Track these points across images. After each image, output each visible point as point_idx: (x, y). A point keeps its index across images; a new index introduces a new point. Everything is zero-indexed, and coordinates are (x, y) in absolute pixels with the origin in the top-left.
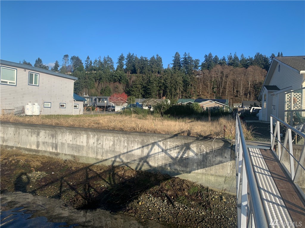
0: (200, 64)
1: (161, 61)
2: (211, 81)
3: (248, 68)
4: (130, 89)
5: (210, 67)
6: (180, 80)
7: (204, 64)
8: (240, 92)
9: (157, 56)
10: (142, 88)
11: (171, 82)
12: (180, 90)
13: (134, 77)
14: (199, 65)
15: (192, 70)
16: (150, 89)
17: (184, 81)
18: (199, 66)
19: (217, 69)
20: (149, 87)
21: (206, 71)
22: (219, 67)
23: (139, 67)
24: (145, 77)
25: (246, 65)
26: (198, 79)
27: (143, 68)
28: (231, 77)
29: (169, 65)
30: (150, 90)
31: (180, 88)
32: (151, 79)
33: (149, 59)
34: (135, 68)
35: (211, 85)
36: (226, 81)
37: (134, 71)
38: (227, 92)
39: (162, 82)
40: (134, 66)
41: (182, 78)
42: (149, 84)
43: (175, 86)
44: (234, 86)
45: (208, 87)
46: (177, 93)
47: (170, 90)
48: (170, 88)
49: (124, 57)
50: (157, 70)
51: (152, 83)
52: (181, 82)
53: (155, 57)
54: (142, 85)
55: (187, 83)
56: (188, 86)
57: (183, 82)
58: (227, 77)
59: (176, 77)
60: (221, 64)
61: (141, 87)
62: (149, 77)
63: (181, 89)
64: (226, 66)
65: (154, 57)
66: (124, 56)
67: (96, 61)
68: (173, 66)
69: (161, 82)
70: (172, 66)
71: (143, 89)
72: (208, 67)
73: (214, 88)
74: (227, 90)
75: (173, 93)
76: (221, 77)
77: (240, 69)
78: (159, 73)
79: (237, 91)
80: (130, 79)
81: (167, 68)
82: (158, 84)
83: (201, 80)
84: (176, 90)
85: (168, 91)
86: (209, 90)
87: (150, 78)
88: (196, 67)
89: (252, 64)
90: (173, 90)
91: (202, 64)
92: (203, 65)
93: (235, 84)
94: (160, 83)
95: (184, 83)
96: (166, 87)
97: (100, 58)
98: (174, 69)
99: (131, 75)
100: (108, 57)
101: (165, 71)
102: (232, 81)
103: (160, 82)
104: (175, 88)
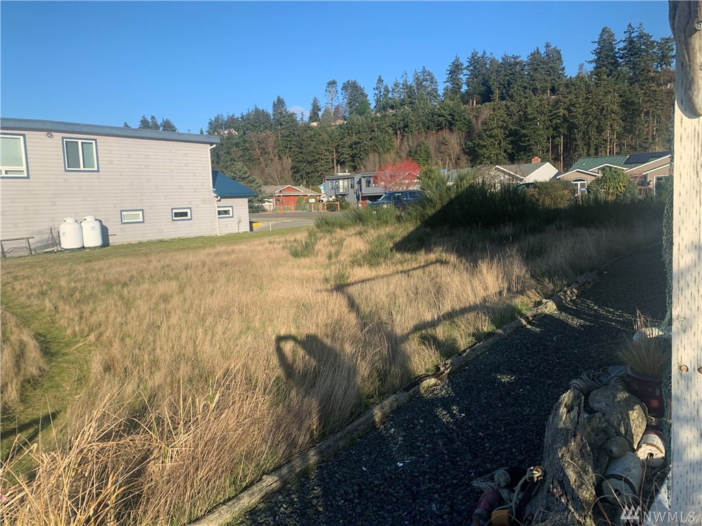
1: (560, 59)
4: (474, 144)
6: (612, 102)
9: (547, 46)
10: (508, 137)
11: (585, 113)
12: (613, 130)
13: (486, 111)
14: (673, 54)
15: (649, 71)
16: (527, 136)
17: (626, 104)
20: (525, 132)
24: (514, 108)
26: (669, 92)
27: (509, 84)
29: (581, 66)
31: (614, 125)
32: (529, 110)
33: (524, 58)
34: (489, 88)
37: (486, 97)
39: (561, 114)
40: (485, 83)
41: (620, 96)
42: (525, 124)
43: (600, 119)
46: (604, 140)
47: (586, 133)
48: (583, 128)
49: (462, 65)
50: (549, 85)
51: (531, 120)
52: (615, 108)
53: (543, 50)
54: (506, 128)
55: (634, 110)
56: (639, 116)
57: (622, 106)
59: (600, 97)
61: (505, 134)
62: (523, 106)
63: (616, 127)
65: (538, 53)
66: (461, 61)
67: (396, 85)
68: (596, 68)
69: (558, 116)
70: (590, 68)
71: (509, 139)
75: (593, 142)
78: (553, 90)
80: (477, 117)
81: (574, 75)
82: (551, 120)
84: (600, 130)
85: (579, 136)
87: (526, 108)
88: (664, 59)
90: (593, 132)
94: (554, 118)
95: (626, 110)
96: (572, 127)
97: (405, 76)
98: (596, 75)
99: (479, 105)
100: (424, 71)
101: (570, 84)
103: (555, 114)
104: (597, 128)
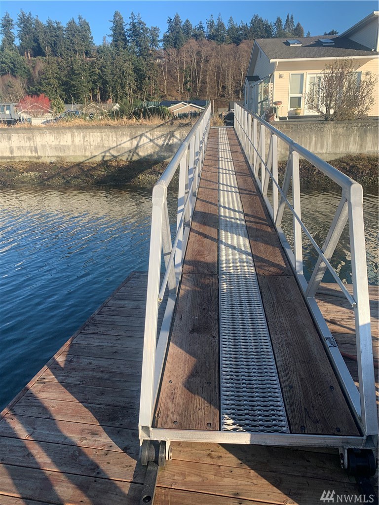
0: (161, 37)
1: (89, 30)
2: (181, 69)
3: (240, 45)
4: (36, 89)
5: (178, 42)
6: (128, 68)
7: (168, 37)
8: (228, 89)
9: (80, 18)
10: (61, 86)
11: (112, 74)
12: (130, 87)
13: (41, 64)
14: (159, 39)
15: (149, 49)
16: (75, 87)
17: (137, 70)
18: (159, 41)
19: (191, 47)
20: (74, 83)
21: (172, 51)
22: (193, 42)
23: (48, 43)
24: (64, 64)
25: (238, 38)
26: (159, 65)
27: (55, 43)
28: (213, 61)
29: (104, 38)
30: (77, 90)
31: (131, 83)
32: (75, 67)
33: (64, 25)
34: (39, 44)
35: (181, 76)
36: (205, 68)
37: (38, 52)
38: (207, 89)
39: (97, 72)
40: (36, 40)
41: (132, 64)
42: (74, 77)
43: (122, 79)
44: (218, 78)
45: (177, 81)
46: (125, 94)
47: (114, 88)
48: (112, 84)
49: (12, 21)
50: (84, 49)
51: (77, 74)
52: (131, 72)
53: (77, 21)
54: (59, 79)
55: (141, 74)
56: (144, 79)
57: (134, 71)
58: (207, 61)
59: (121, 63)
60: (196, 36)
61: (59, 83)
62: (70, 63)
63: (132, 85)
64: (205, 41)
65: (74, 22)
66: (11, 17)
68: (113, 41)
69: (95, 73)
70: (110, 40)
71: (63, 87)
72: (175, 43)
73: (187, 83)
74: (208, 86)
75: (119, 94)
76: (197, 62)
77: (227, 47)
78: (86, 53)
79: (224, 87)
80: (34, 68)
81: (101, 44)
82: (90, 76)
83: (165, 68)
84: (123, 87)
85: (110, 89)
86: (179, 85)
87: (72, 65)
88: (154, 41)
89: (246, 36)
90: (118, 87)
91: (165, 37)
92: (166, 39)
93: (220, 74)
94: (92, 75)
95: (137, 74)
96: (105, 83)
98: (116, 47)
99: (33, 58)
101: (99, 51)
102: (215, 70)
103: (93, 72)
104: (121, 85)
